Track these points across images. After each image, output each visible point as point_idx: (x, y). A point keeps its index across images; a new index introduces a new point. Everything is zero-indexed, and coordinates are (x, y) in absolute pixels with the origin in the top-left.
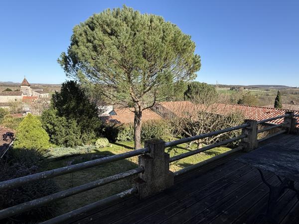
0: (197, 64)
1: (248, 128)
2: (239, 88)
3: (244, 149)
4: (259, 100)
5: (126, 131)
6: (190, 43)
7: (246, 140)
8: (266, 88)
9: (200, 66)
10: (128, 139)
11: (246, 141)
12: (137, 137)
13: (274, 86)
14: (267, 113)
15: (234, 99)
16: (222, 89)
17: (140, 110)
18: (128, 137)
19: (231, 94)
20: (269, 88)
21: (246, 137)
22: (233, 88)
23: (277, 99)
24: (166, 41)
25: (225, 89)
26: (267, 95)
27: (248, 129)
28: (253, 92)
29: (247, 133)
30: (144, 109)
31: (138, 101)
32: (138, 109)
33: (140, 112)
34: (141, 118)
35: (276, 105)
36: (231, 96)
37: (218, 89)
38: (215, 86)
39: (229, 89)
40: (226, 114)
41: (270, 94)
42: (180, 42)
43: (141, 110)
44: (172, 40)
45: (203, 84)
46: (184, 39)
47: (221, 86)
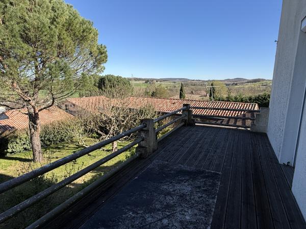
0: (103, 55)
1: (144, 129)
2: (152, 81)
3: (141, 155)
4: (169, 91)
5: (20, 139)
6: (90, 29)
7: (143, 143)
8: (174, 81)
9: (106, 57)
10: (25, 149)
11: (144, 145)
12: (35, 146)
13: (179, 79)
14: (173, 104)
15: (148, 91)
16: (137, 82)
17: (35, 111)
18: (25, 146)
19: (146, 87)
20: (176, 81)
21: (143, 140)
22: (147, 81)
23: (181, 90)
24: (58, 23)
25: (141, 82)
26: (175, 87)
27: (144, 131)
28: (164, 84)
29: (144, 136)
30: (41, 110)
31: (30, 100)
32: (32, 111)
33: (36, 114)
34: (38, 122)
35: (181, 95)
36: (146, 89)
37: (133, 82)
38: (130, 79)
39: (144, 82)
40: (138, 108)
41: (177, 86)
42: (78, 26)
43: (37, 111)
44: (66, 23)
45: (117, 77)
46: (83, 23)
47: (136, 79)
